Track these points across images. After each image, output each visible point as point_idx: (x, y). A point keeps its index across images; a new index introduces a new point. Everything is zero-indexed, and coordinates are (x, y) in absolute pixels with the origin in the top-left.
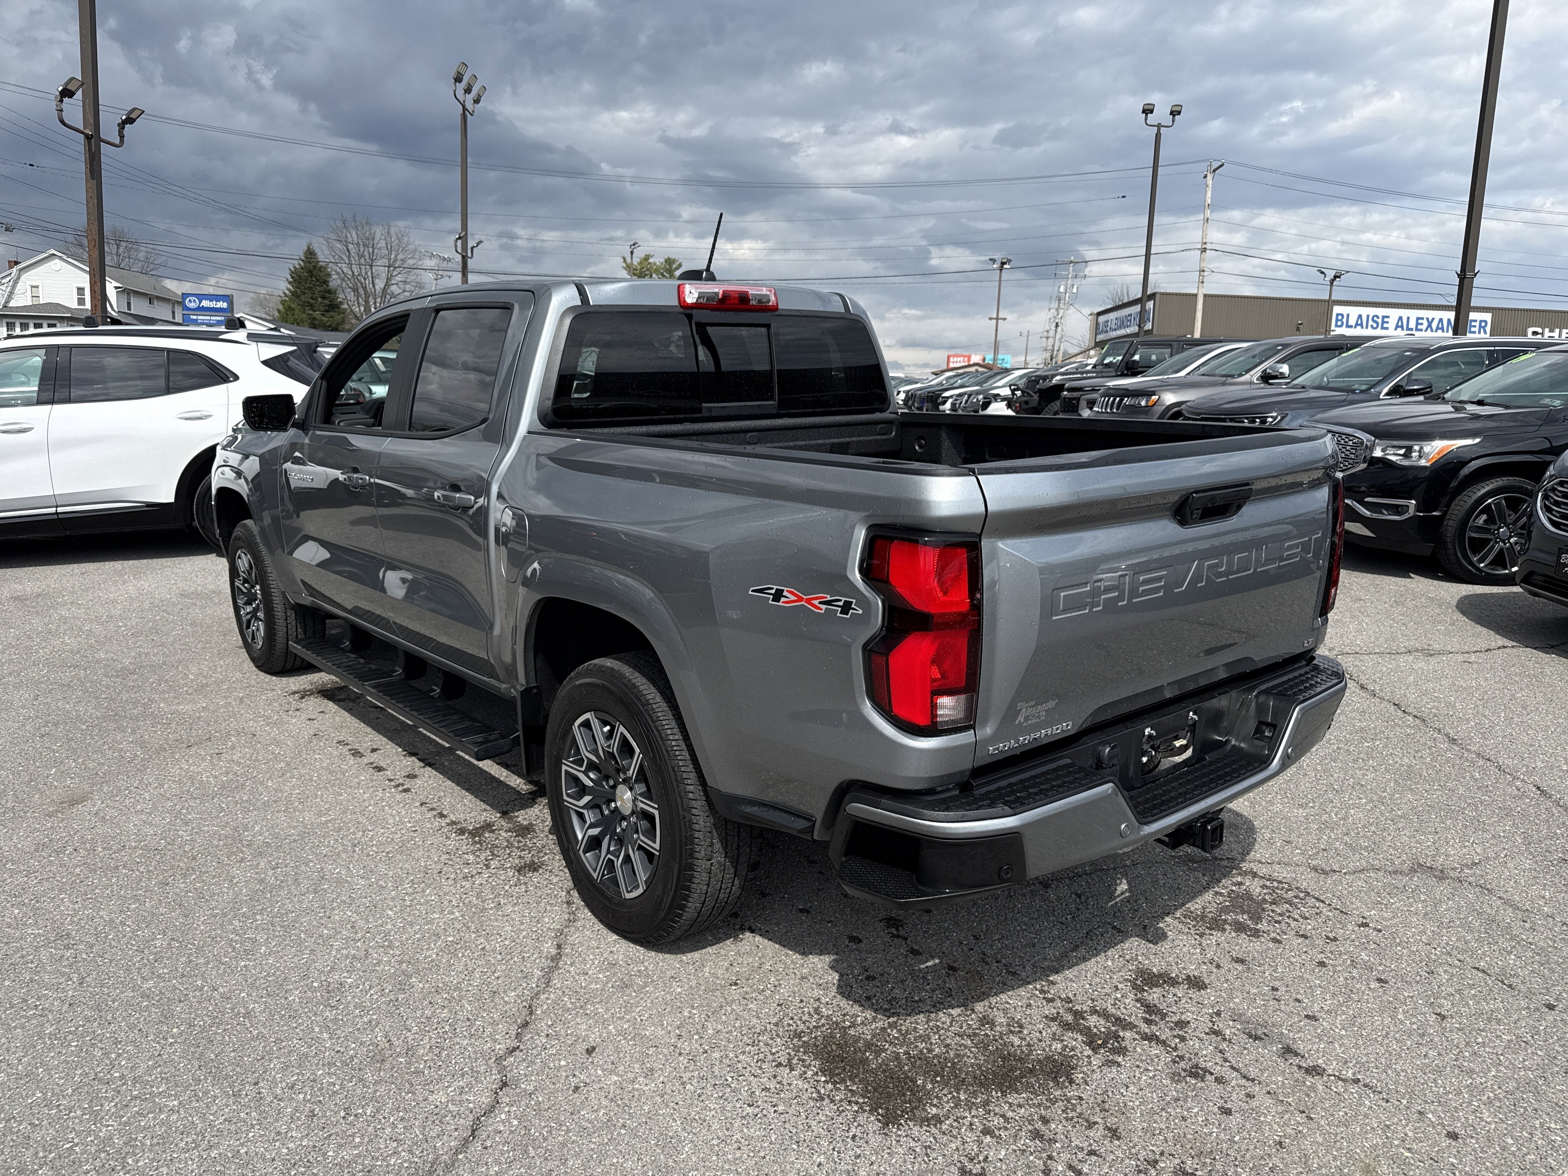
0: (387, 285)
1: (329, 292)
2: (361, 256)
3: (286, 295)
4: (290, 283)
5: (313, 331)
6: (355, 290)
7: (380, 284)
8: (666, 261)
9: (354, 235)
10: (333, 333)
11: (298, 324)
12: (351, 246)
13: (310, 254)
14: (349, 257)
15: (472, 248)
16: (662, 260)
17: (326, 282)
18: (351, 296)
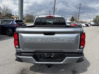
1: (74, 19)
13: (73, 16)
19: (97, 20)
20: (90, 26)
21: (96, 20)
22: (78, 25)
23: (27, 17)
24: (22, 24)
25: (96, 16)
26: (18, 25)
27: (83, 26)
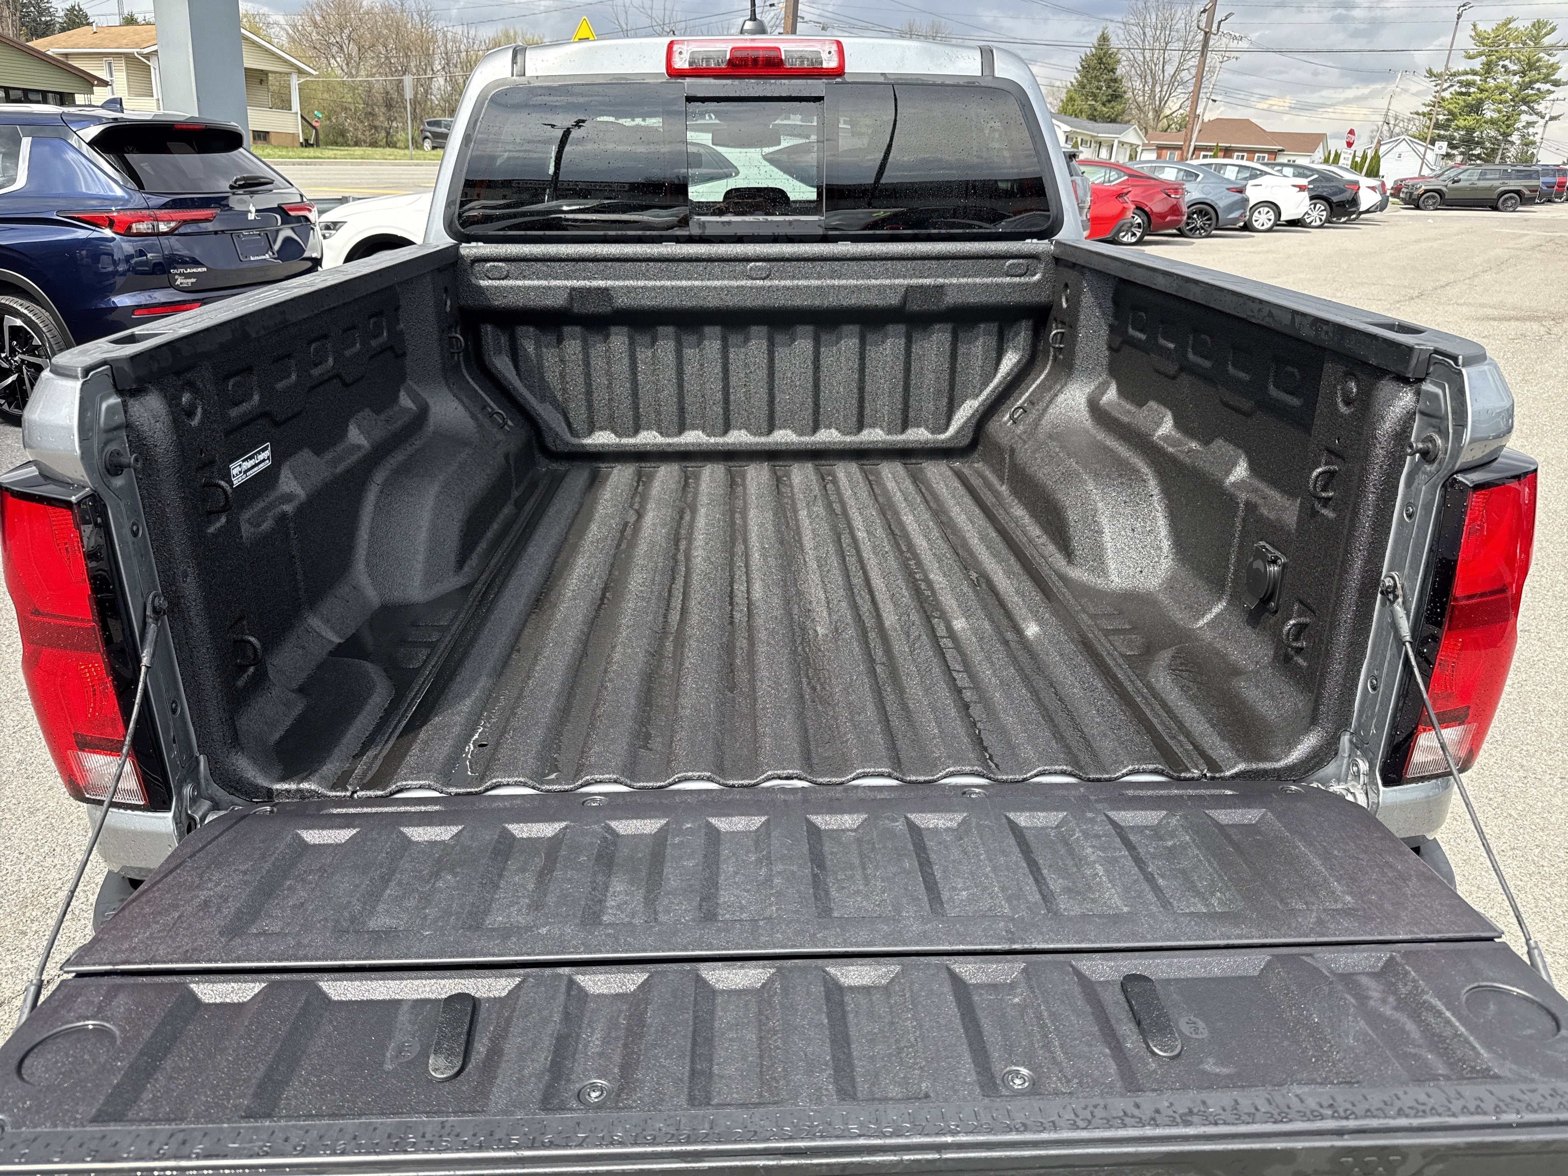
0: (1178, 70)
1: (1115, 81)
2: (1156, 39)
3: (1072, 85)
4: (1078, 71)
5: (1091, 124)
6: (1143, 77)
7: (1170, 70)
8: (1534, 25)
9: (1154, 16)
10: (1110, 125)
11: (1076, 116)
12: (1147, 30)
13: (1104, 38)
14: (1144, 41)
15: (1220, 23)
16: (1529, 24)
17: (1113, 70)
18: (1138, 84)
19: (1489, 112)
20: (1382, 206)
21: (1476, 108)
22: (1194, 193)
23: (323, 50)
24: (236, 202)
25: (1479, 38)
26: (148, 213)
27: (1263, 219)
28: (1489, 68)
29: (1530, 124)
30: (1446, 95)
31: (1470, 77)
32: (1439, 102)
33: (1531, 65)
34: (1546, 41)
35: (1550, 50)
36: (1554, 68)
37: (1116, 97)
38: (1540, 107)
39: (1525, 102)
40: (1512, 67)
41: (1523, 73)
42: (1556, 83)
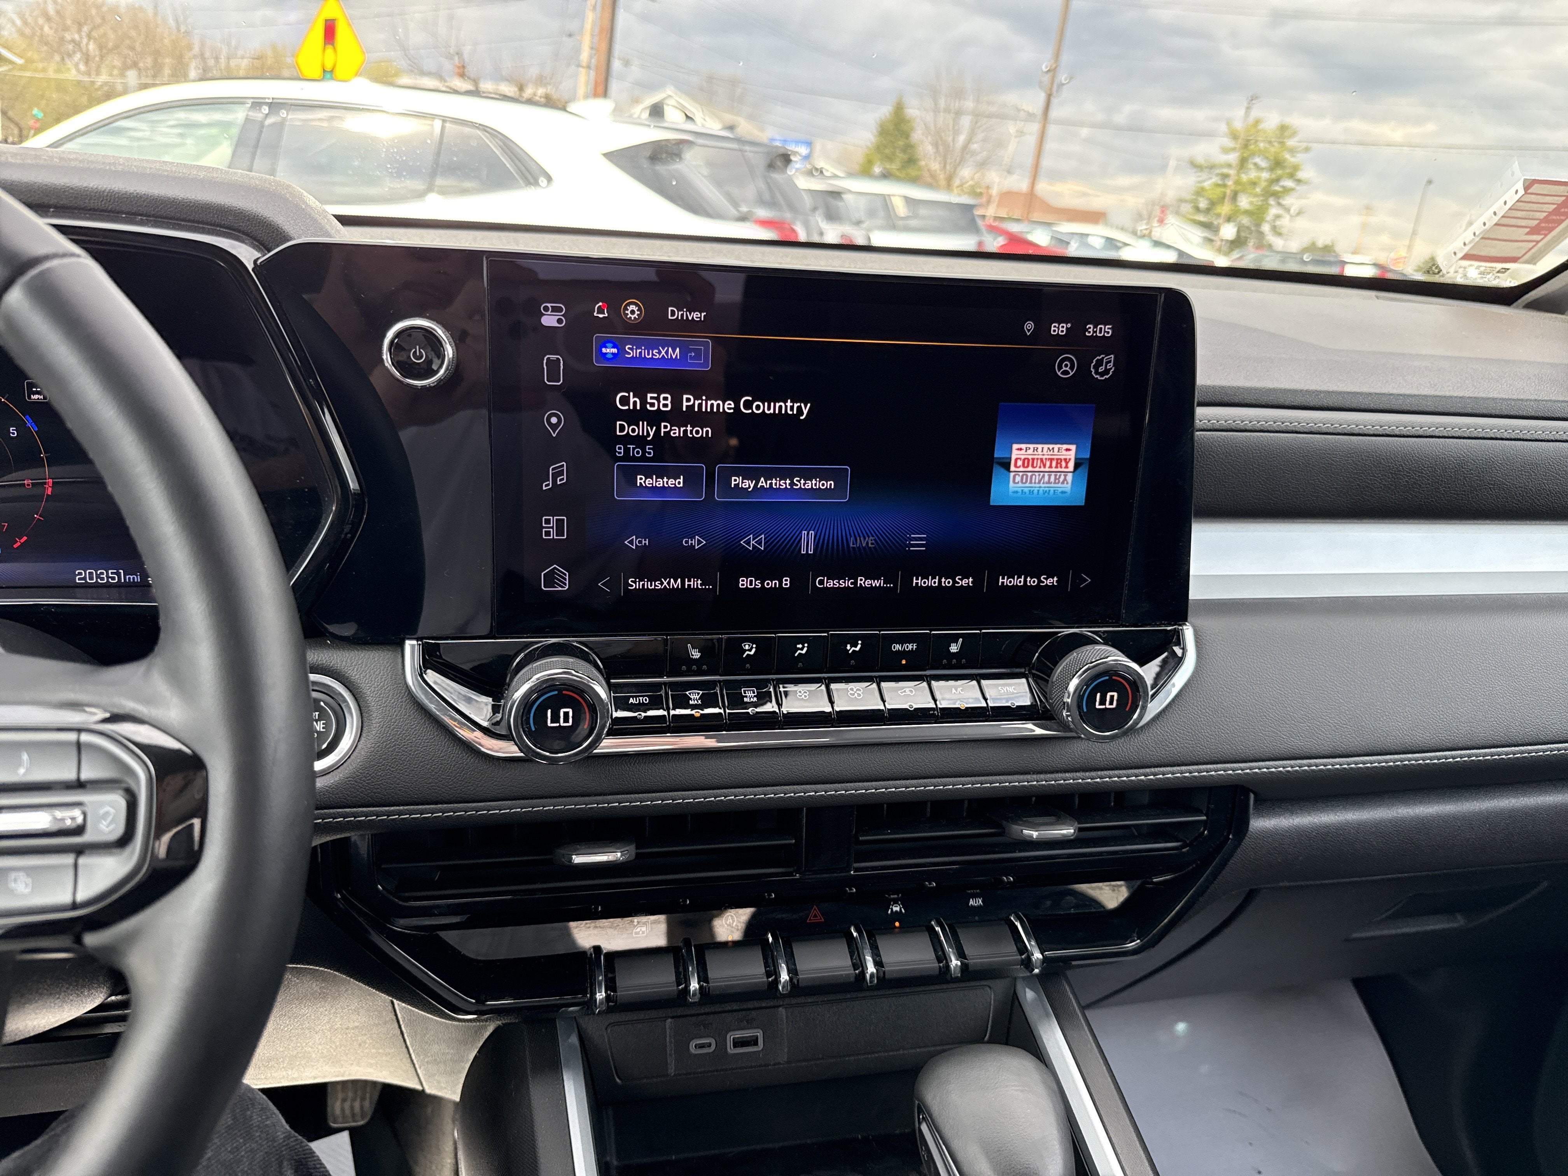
1: (910, 147)
6: (935, 146)
8: (1279, 129)
16: (1275, 126)
25: (1234, 134)
28: (1243, 163)
29: (1278, 217)
30: (1207, 184)
31: (1225, 171)
32: (1200, 192)
33: (1278, 163)
34: (1291, 143)
35: (1293, 151)
36: (1296, 168)
37: (911, 161)
38: (1287, 201)
39: (1275, 195)
40: (1263, 164)
41: (1271, 169)
42: (1299, 181)
